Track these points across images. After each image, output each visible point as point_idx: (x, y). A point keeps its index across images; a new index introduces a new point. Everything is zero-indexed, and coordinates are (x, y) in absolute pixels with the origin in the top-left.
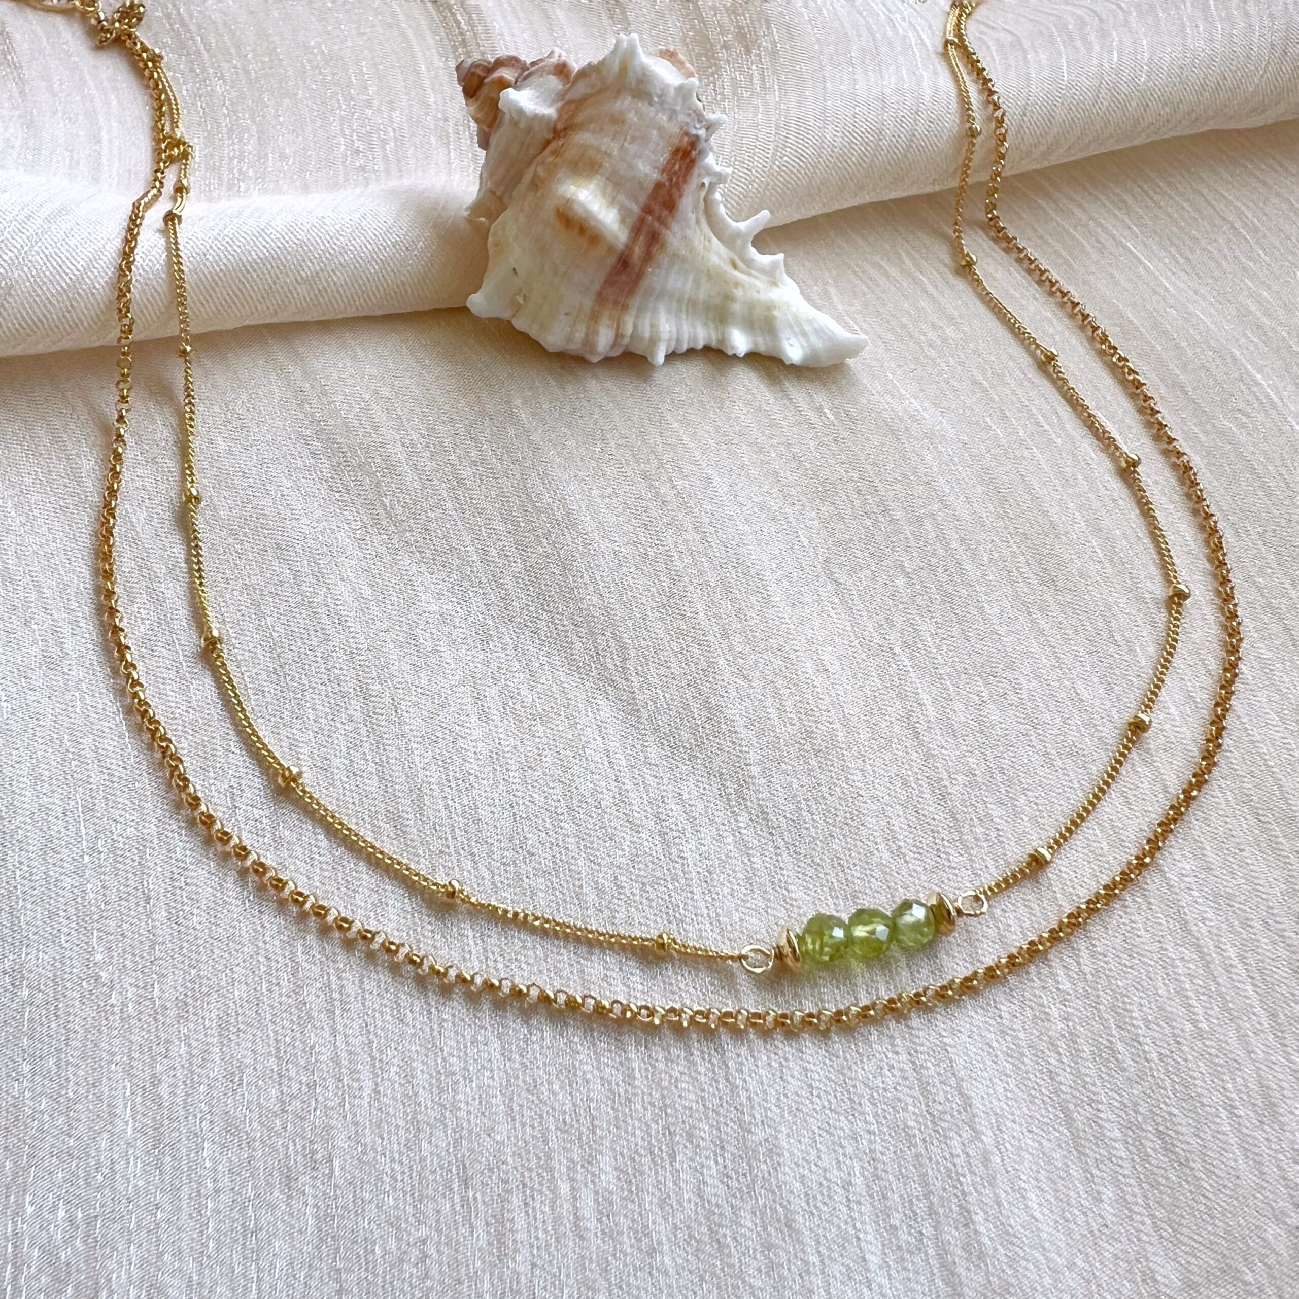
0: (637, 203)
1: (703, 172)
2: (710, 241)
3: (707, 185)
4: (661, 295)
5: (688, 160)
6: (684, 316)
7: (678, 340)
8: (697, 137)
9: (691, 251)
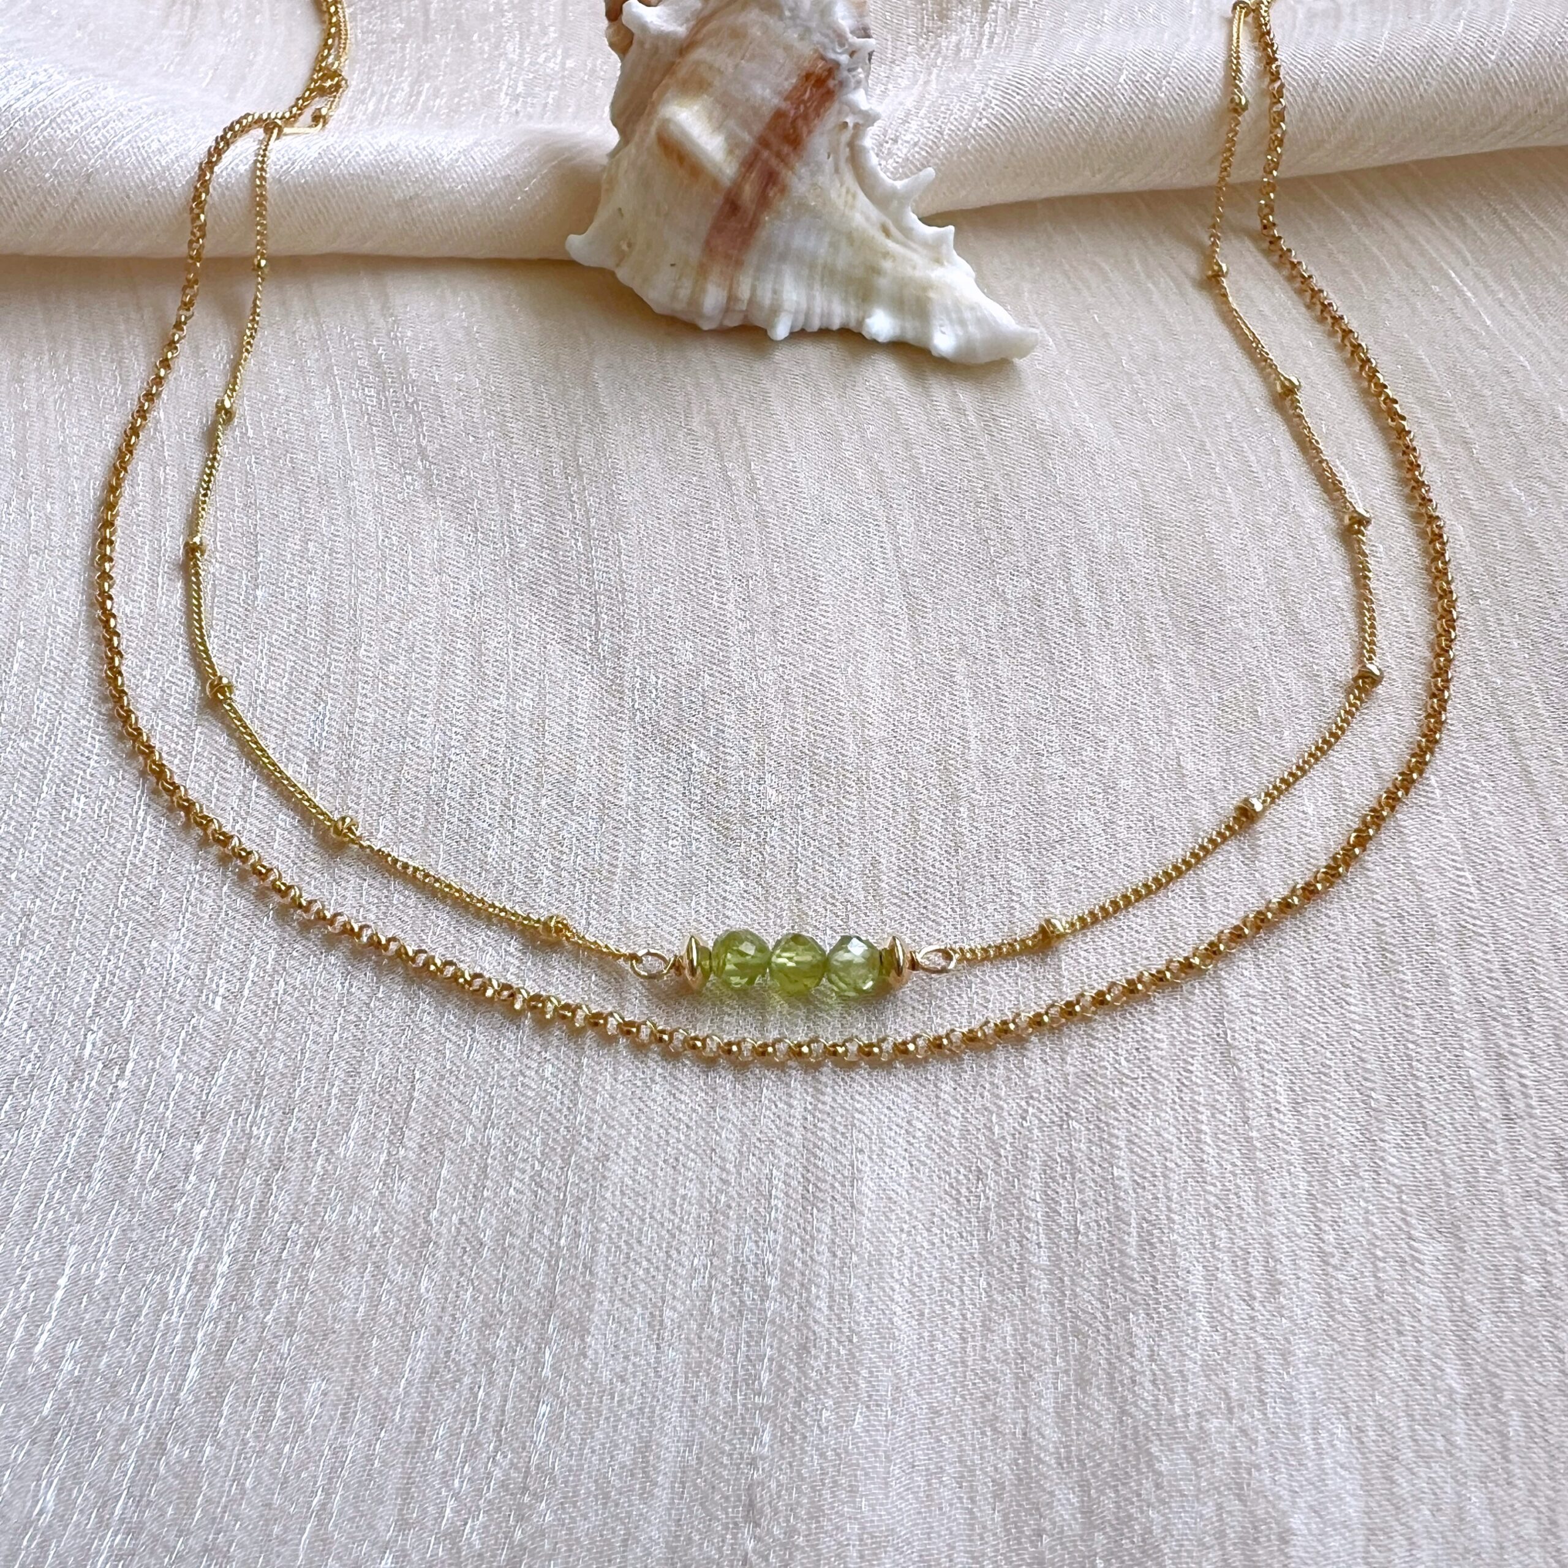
0: (750, 133)
1: (846, 108)
2: (854, 196)
3: (851, 125)
4: (785, 256)
5: (823, 90)
6: (817, 286)
7: (808, 316)
8: (837, 64)
9: (825, 204)
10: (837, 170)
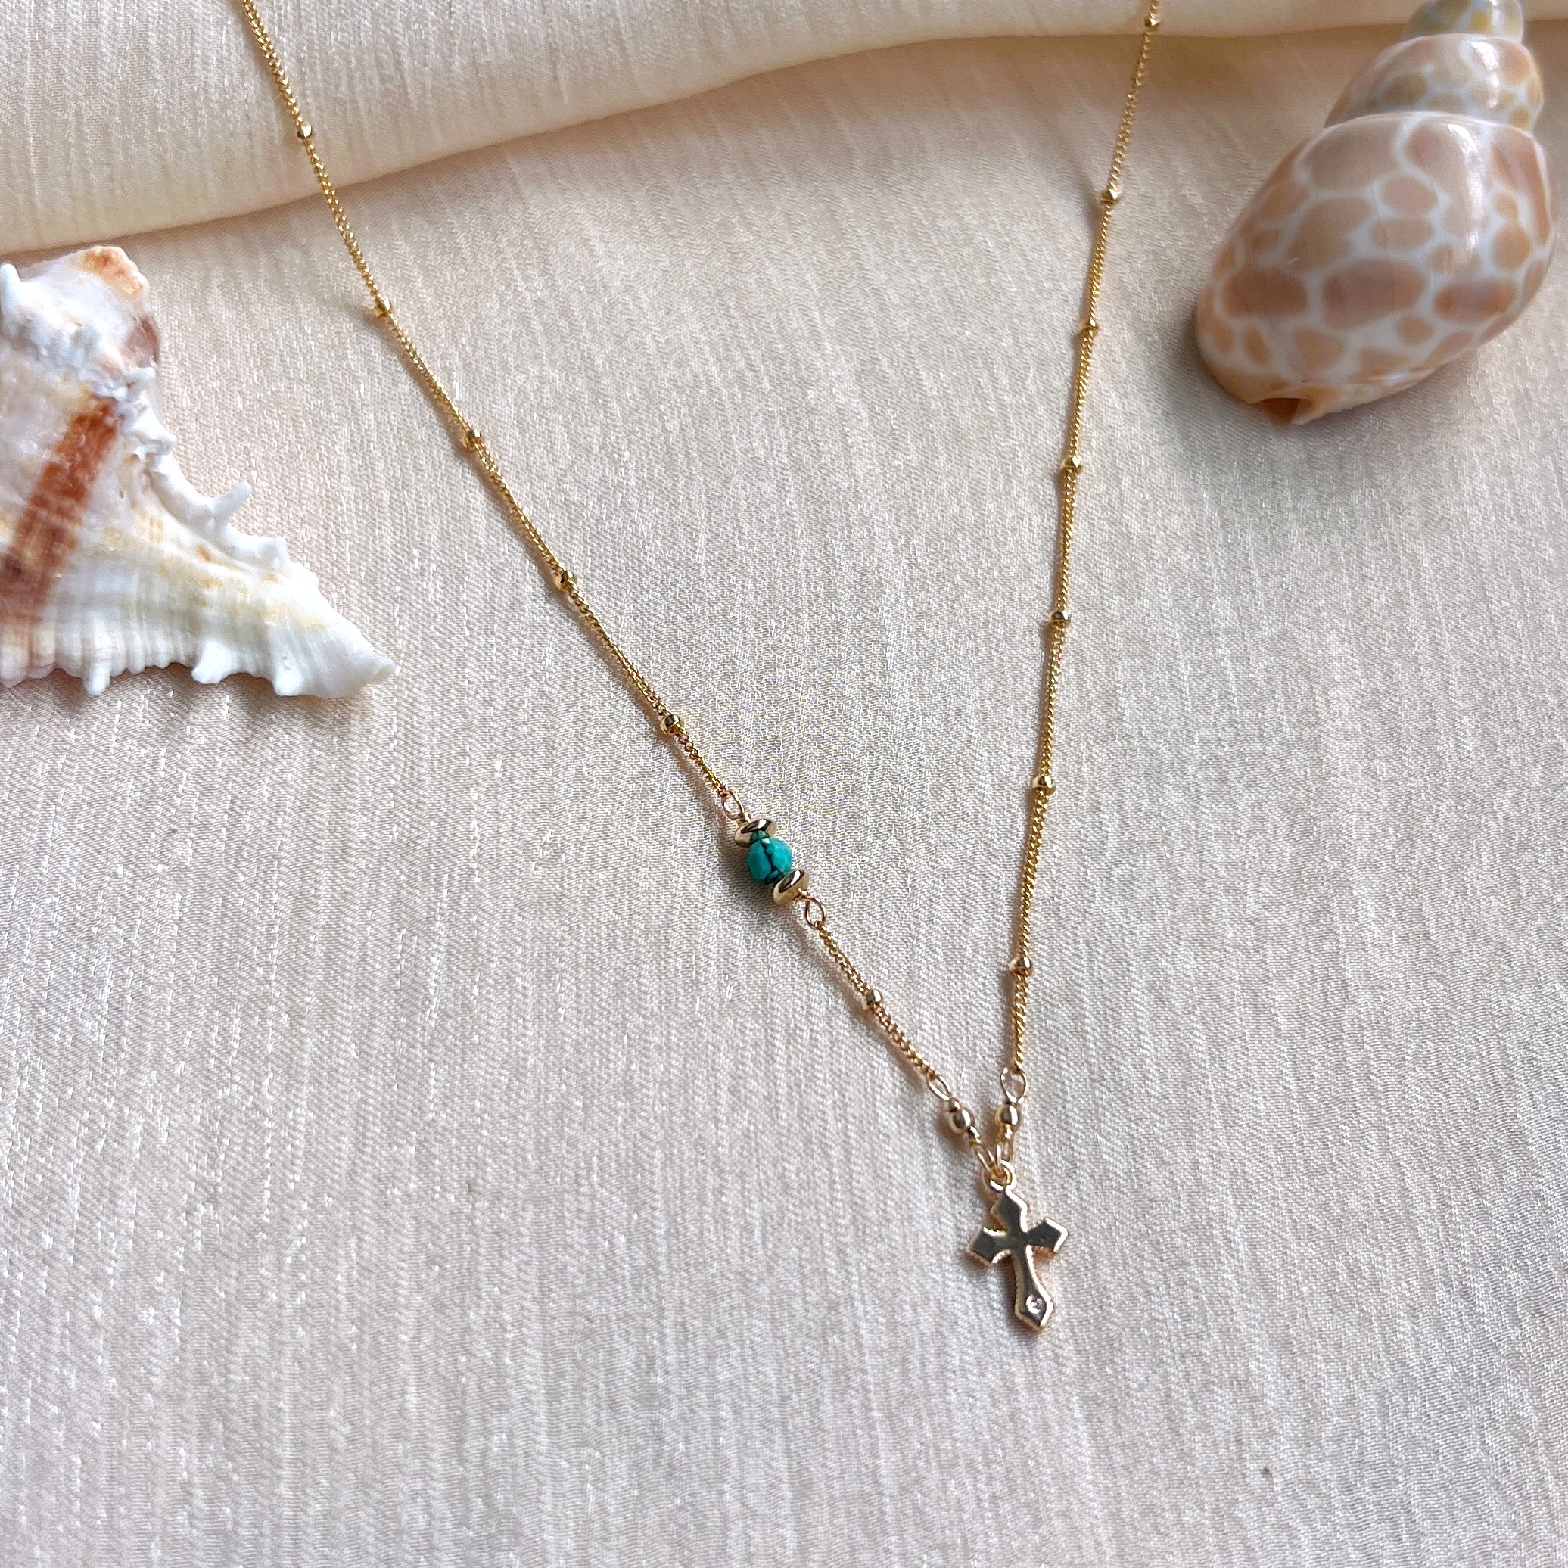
0: (21, 494)
1: (132, 441)
2: (160, 526)
3: (142, 456)
4: (89, 603)
5: (101, 430)
6: (134, 625)
7: (128, 656)
8: (114, 400)
9: (126, 544)
10: (134, 504)
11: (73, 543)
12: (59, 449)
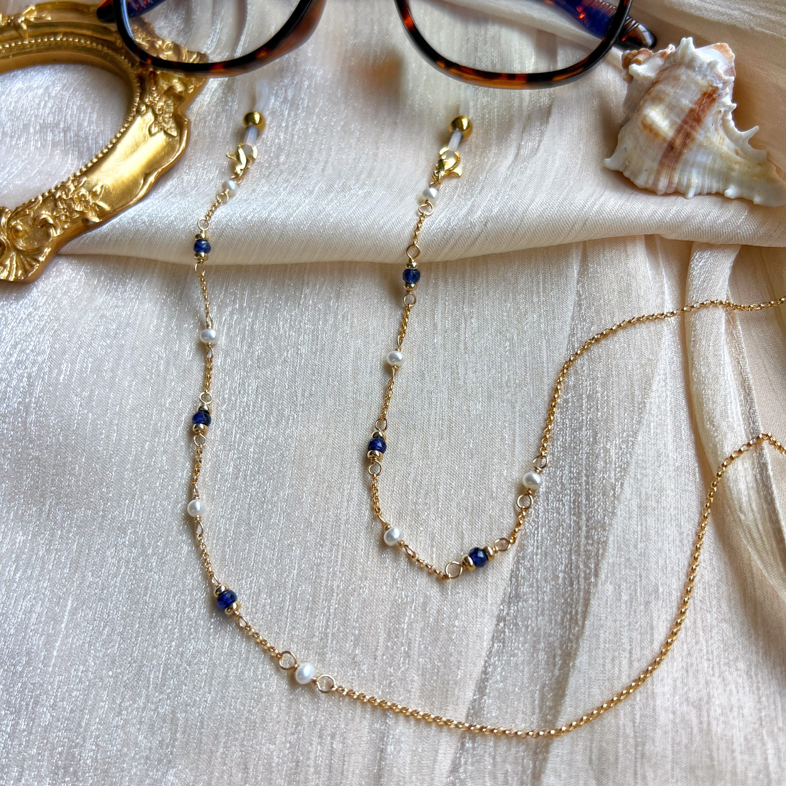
0: (679, 117)
1: (721, 105)
2: (723, 140)
3: (723, 112)
4: (693, 165)
5: (711, 99)
7: (703, 187)
8: (717, 88)
9: (711, 143)
10: (716, 129)
11: (693, 140)
12: (695, 104)
